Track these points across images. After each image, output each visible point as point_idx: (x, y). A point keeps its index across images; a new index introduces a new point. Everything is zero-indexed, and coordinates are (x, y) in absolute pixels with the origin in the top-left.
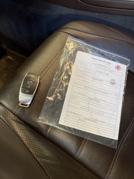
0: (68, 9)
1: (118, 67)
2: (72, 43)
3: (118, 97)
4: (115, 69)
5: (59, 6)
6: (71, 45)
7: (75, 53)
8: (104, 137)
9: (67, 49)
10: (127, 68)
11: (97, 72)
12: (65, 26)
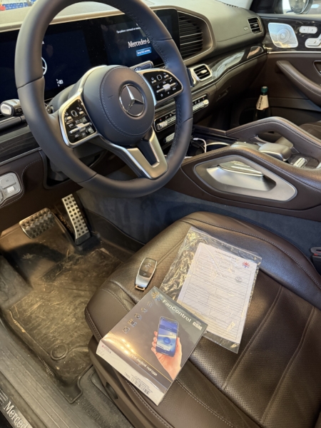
0: (193, 198)
1: (246, 265)
2: (194, 234)
3: (243, 297)
4: (242, 266)
5: (184, 195)
6: (193, 235)
7: (197, 244)
8: (223, 339)
9: (188, 239)
10: (258, 266)
11: (221, 266)
12: (188, 217)
